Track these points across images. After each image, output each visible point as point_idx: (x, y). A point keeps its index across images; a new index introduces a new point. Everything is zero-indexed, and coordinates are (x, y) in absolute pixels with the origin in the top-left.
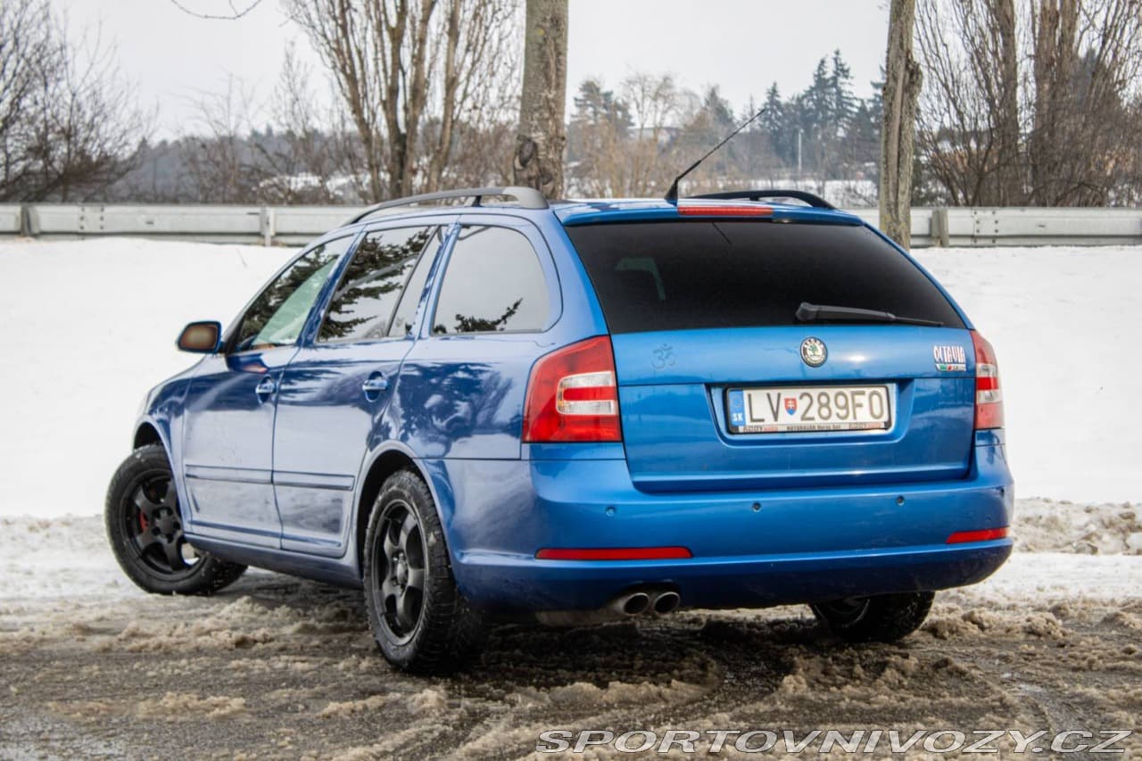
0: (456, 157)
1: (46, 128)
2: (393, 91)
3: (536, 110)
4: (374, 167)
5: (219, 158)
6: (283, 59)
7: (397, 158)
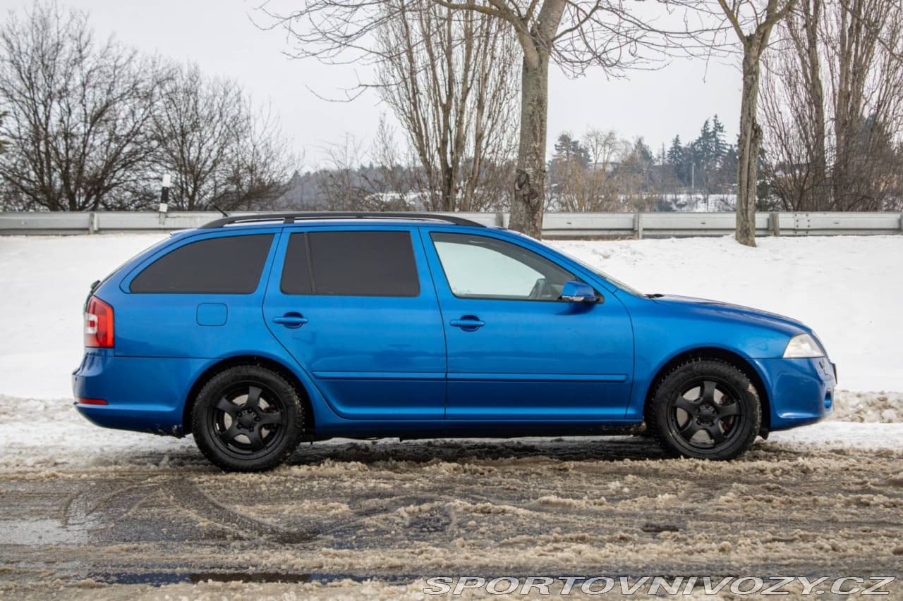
0: (482, 182)
1: (238, 166)
2: (444, 142)
3: (528, 154)
4: (432, 188)
5: (340, 183)
6: (379, 123)
7: (446, 183)
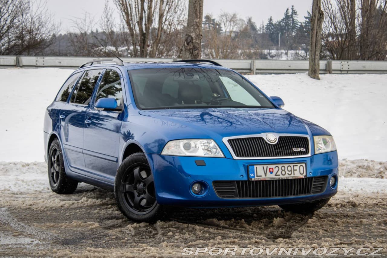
0: (163, 41)
1: (23, 30)
2: (141, 18)
3: (192, 26)
4: (134, 44)
5: (81, 40)
6: (104, 7)
7: (142, 41)
